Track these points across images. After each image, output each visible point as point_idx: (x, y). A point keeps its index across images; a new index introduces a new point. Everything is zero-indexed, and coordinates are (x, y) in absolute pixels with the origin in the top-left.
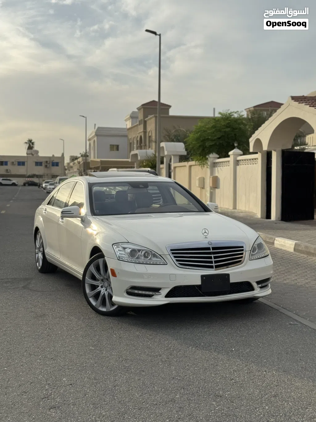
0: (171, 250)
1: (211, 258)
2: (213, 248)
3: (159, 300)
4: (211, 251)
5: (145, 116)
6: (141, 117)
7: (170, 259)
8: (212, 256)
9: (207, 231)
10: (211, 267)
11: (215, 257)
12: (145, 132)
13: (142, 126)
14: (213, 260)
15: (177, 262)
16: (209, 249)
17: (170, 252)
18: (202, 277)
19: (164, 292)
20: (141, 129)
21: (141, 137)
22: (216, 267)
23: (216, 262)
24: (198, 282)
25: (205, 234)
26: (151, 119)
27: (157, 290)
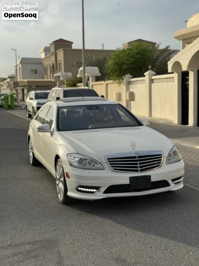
0: (108, 159)
1: (137, 164)
2: (139, 157)
3: (100, 195)
4: (137, 159)
5: (56, 49)
6: (53, 50)
7: (107, 165)
8: (138, 162)
9: (134, 144)
10: (137, 171)
11: (140, 164)
12: (56, 61)
13: (54, 56)
14: (139, 165)
15: (112, 168)
16: (135, 157)
17: (107, 161)
18: (130, 178)
19: (103, 190)
20: (53, 58)
21: (53, 64)
22: (141, 170)
23: (140, 167)
24: (127, 182)
25: (133, 146)
26: (60, 51)
27: (98, 188)
